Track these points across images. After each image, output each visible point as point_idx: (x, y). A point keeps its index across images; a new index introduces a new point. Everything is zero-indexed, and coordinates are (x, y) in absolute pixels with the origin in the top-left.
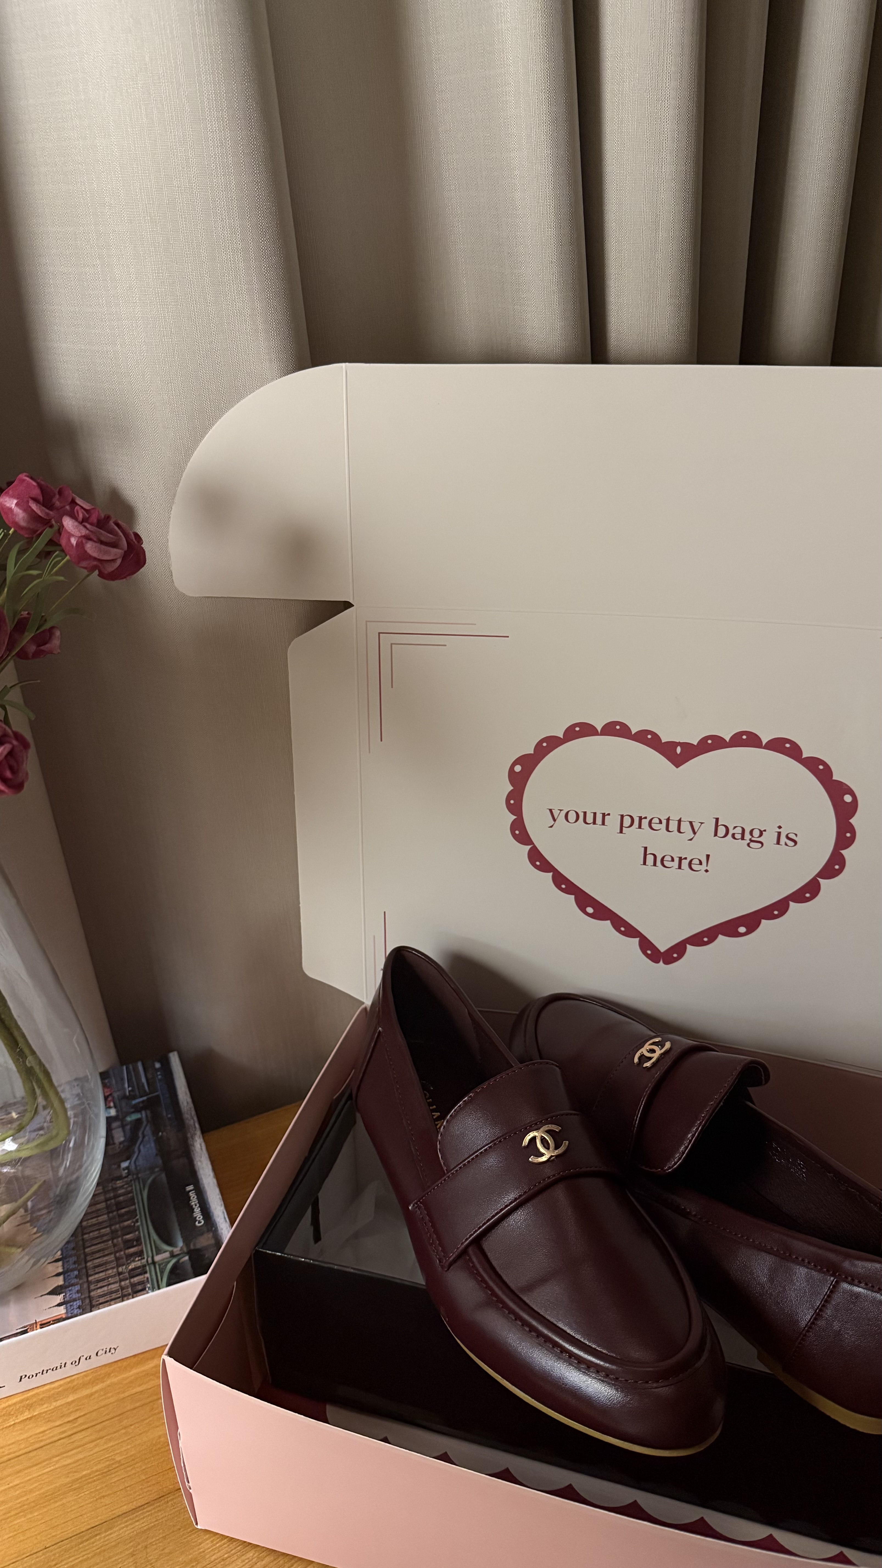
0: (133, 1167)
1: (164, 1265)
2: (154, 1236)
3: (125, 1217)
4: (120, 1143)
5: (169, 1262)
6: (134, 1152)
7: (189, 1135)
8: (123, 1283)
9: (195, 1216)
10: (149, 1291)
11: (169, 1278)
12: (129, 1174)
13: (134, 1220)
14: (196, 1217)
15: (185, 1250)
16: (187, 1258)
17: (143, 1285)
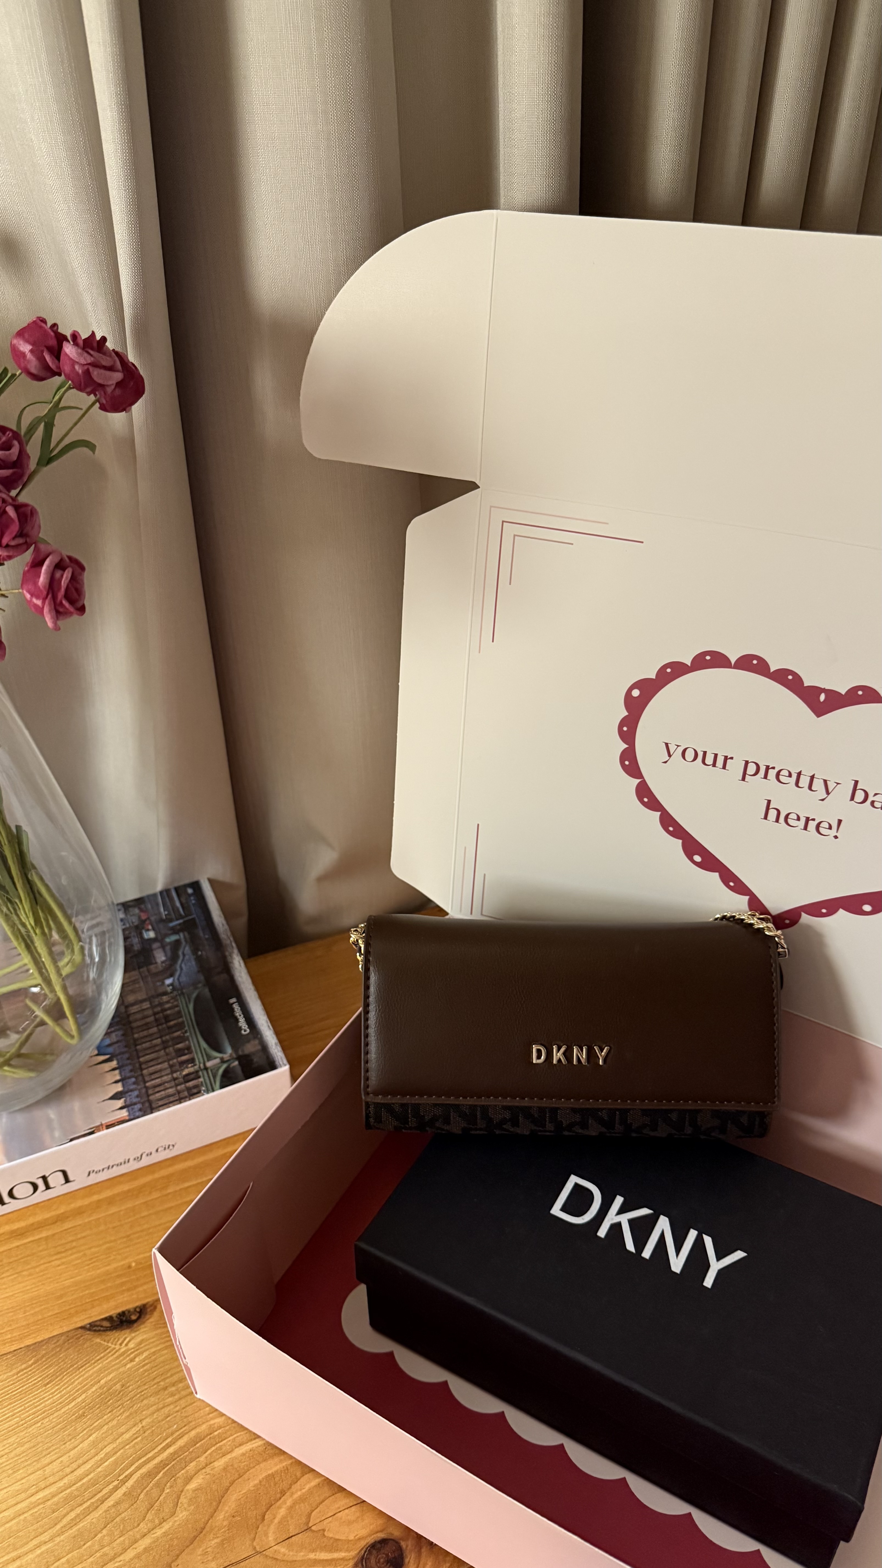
0: (177, 984)
1: (216, 1070)
2: (204, 1044)
3: (174, 1029)
4: (163, 962)
5: (219, 1068)
6: (176, 970)
8: (179, 1088)
9: (240, 1025)
10: (204, 1094)
11: (221, 1082)
12: (174, 989)
13: (183, 1031)
15: (234, 1056)
16: (236, 1063)
17: (198, 1089)
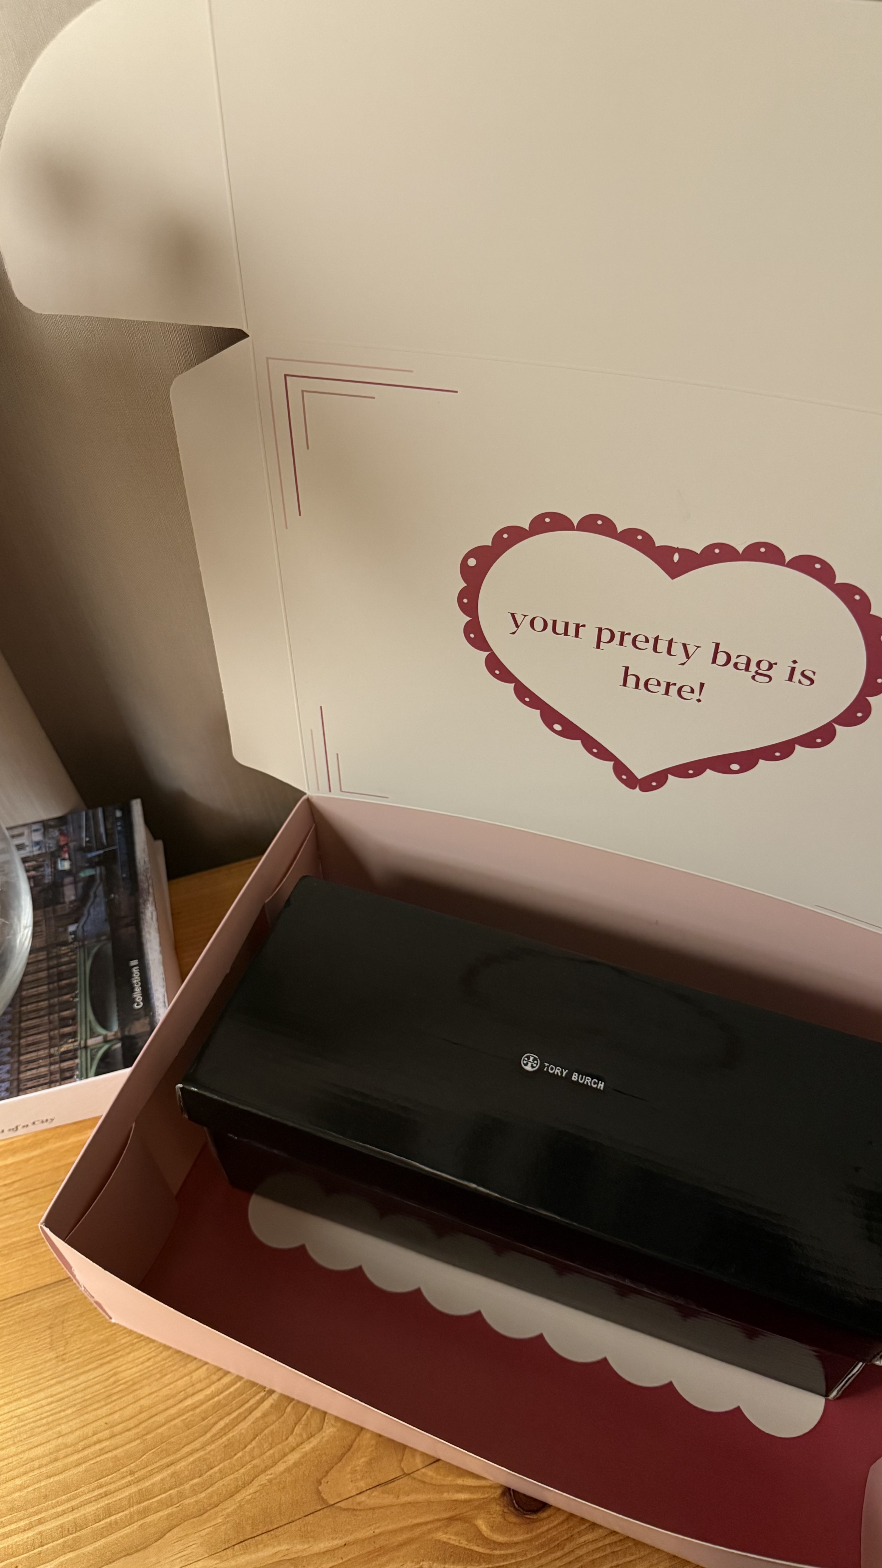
0: (80, 933)
1: (96, 1050)
2: (91, 1016)
3: (65, 991)
4: (71, 902)
5: (101, 1048)
6: (82, 915)
7: (141, 901)
8: (52, 1067)
9: (135, 996)
10: (77, 1079)
11: (98, 1067)
12: (75, 940)
13: (74, 994)
14: (136, 998)
15: (119, 1035)
16: (119, 1045)
17: (71, 1072)
